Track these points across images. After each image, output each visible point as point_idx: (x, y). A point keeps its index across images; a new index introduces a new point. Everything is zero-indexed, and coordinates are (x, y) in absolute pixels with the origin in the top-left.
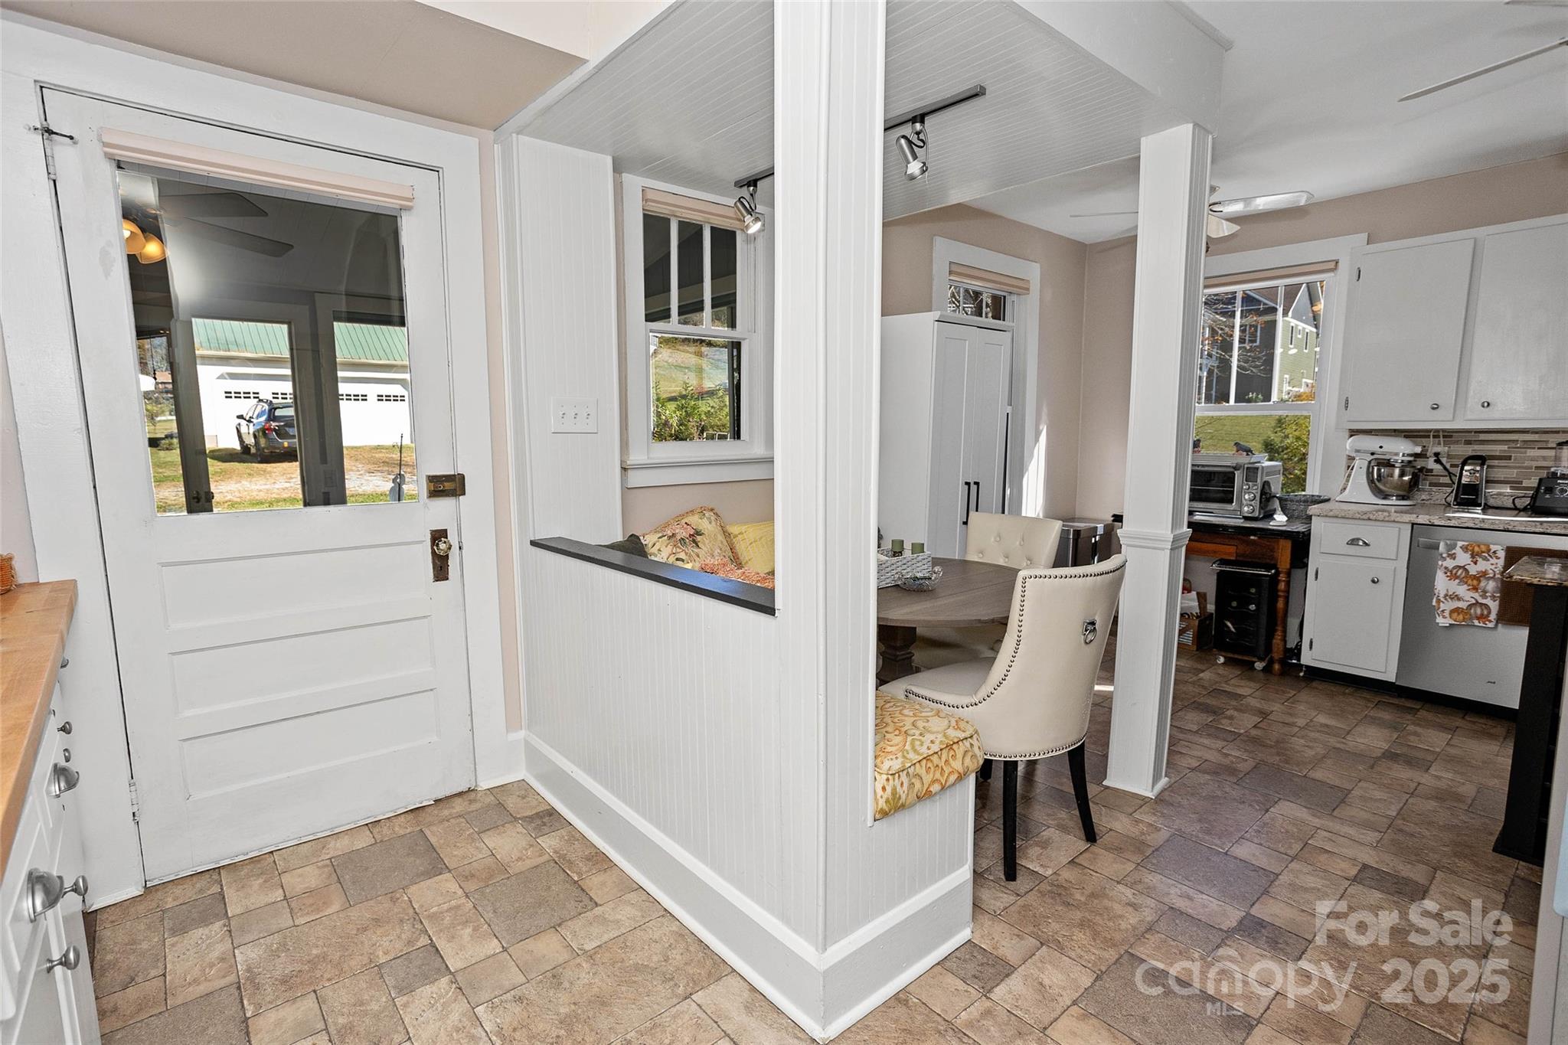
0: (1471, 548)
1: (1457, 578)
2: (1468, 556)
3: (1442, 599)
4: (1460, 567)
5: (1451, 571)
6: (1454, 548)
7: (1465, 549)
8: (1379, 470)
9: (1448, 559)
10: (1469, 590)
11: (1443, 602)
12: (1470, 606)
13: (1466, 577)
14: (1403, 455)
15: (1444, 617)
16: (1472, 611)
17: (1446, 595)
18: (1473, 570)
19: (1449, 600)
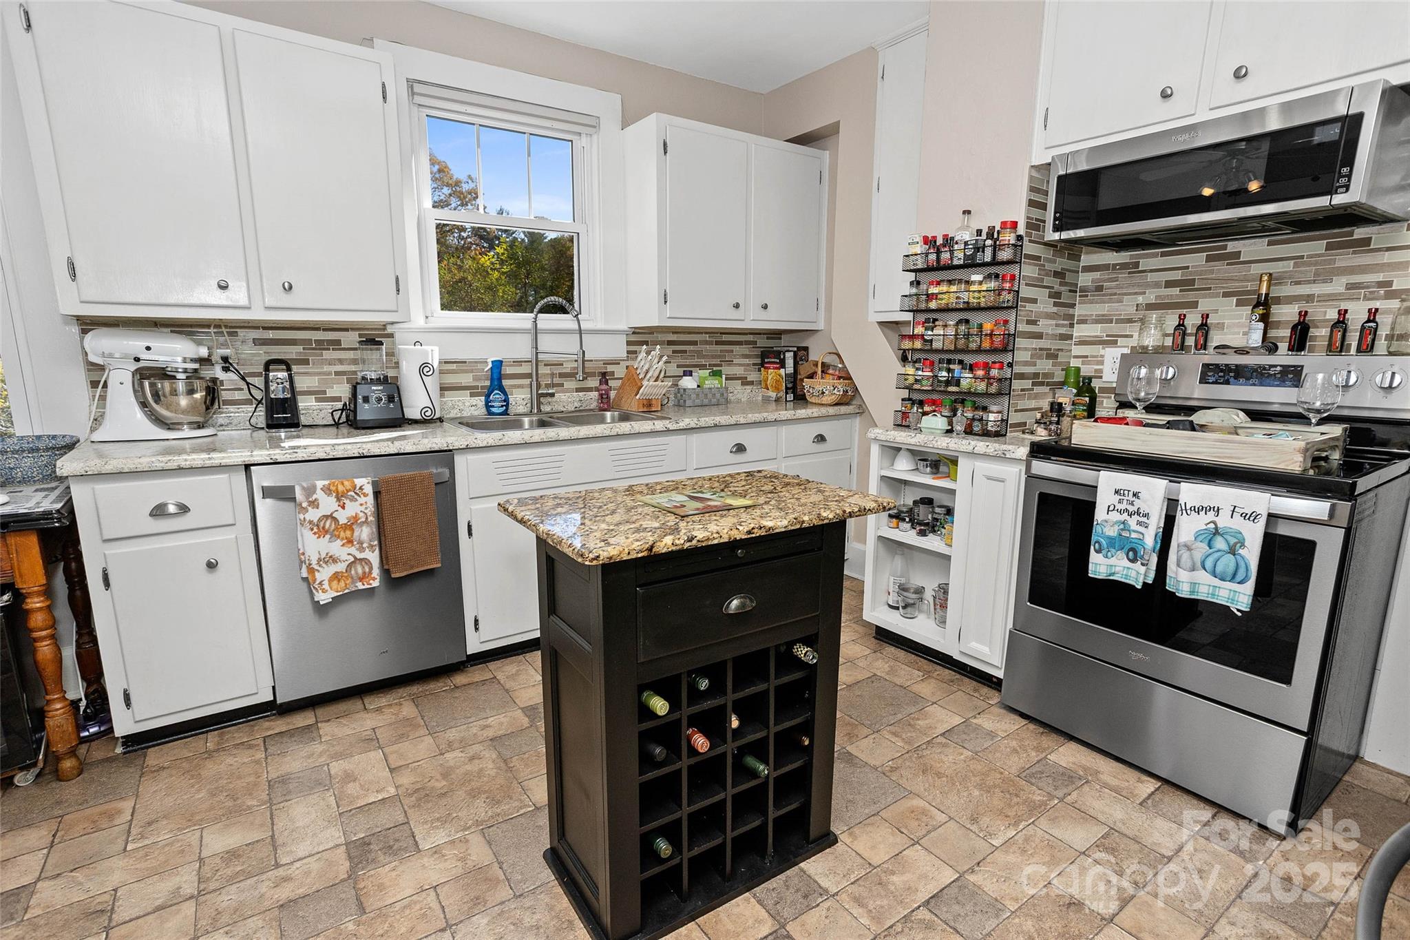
0: (334, 488)
1: (326, 532)
2: (332, 499)
3: (316, 567)
4: (326, 517)
5: (318, 526)
6: (314, 492)
7: (327, 490)
8: (152, 385)
9: (310, 508)
10: (343, 545)
11: (318, 571)
12: (350, 566)
13: (336, 529)
14: (185, 360)
15: (324, 591)
16: (353, 572)
17: (319, 560)
18: (342, 517)
19: (324, 565)
